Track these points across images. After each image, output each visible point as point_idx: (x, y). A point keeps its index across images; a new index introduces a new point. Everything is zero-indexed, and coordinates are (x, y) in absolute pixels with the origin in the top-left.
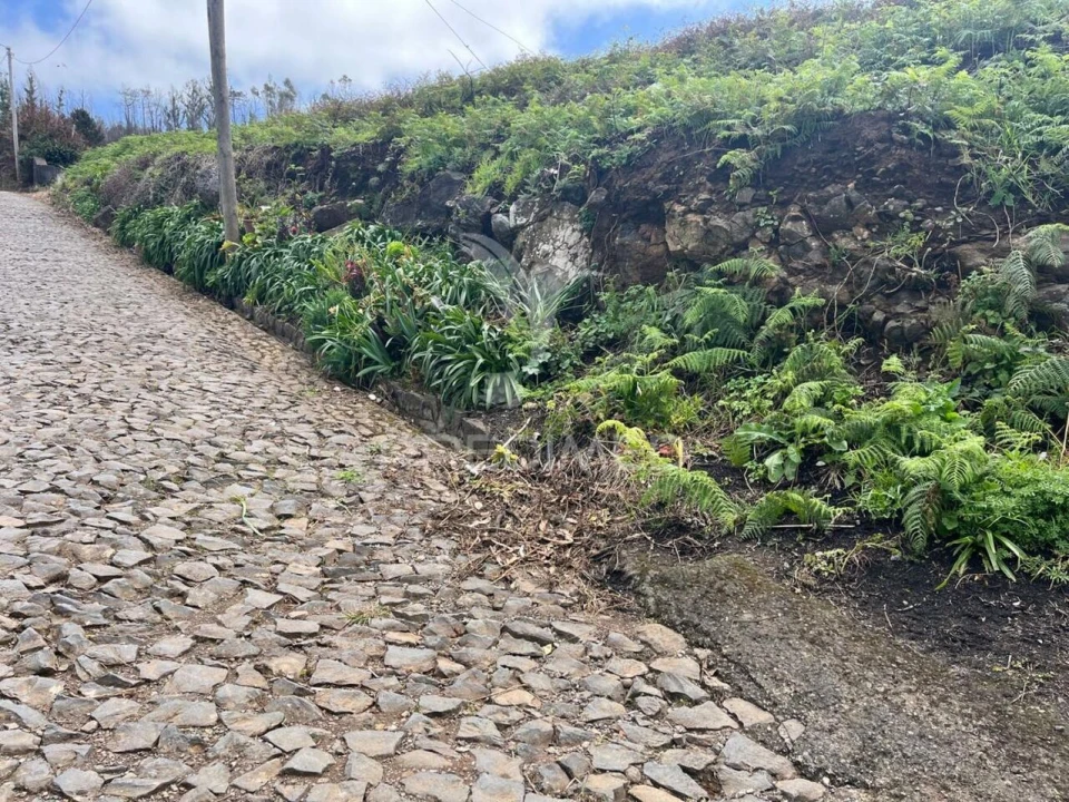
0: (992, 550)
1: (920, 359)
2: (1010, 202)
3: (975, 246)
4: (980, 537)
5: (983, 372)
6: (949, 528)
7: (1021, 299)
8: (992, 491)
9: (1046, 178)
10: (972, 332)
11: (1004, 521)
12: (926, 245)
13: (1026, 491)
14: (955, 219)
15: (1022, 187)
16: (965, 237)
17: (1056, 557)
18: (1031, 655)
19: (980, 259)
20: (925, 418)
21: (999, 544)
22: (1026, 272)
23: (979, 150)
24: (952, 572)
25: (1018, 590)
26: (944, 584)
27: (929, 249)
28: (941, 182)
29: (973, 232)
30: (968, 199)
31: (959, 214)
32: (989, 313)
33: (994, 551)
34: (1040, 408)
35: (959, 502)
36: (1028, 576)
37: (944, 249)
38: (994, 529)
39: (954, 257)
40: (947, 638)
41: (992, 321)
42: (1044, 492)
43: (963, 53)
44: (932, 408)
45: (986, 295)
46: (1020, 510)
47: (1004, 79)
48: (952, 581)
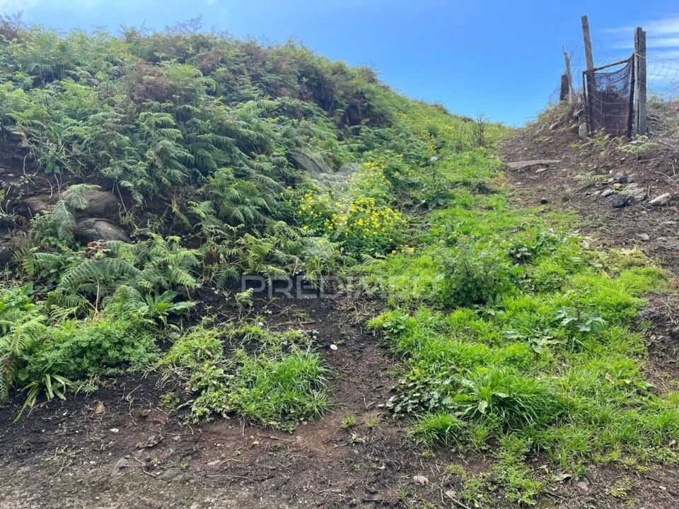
0: (49, 385)
1: (11, 272)
2: (57, 170)
3: (39, 198)
4: (43, 380)
5: (50, 275)
6: (23, 380)
7: (67, 229)
8: (48, 349)
9: (77, 157)
10: (37, 251)
11: (56, 365)
12: (6, 198)
13: (67, 344)
14: (24, 181)
15: (63, 162)
16: (32, 193)
17: (89, 378)
18: (71, 443)
19: (42, 206)
20: (9, 311)
21: (53, 381)
22: (67, 213)
23: (35, 138)
24: (25, 407)
25: (67, 406)
26: (19, 417)
27: (9, 201)
28: (14, 158)
29: (37, 189)
30: (32, 169)
31: (26, 178)
32: (51, 238)
33: (50, 386)
34: (85, 291)
35: (26, 362)
36: (73, 394)
37: (18, 200)
38: (50, 371)
39: (26, 205)
40: (19, 452)
41: (53, 243)
42: (77, 342)
43: (34, 77)
44: (13, 304)
45: (48, 228)
46: (65, 356)
47: (48, 96)
48: (25, 413)
